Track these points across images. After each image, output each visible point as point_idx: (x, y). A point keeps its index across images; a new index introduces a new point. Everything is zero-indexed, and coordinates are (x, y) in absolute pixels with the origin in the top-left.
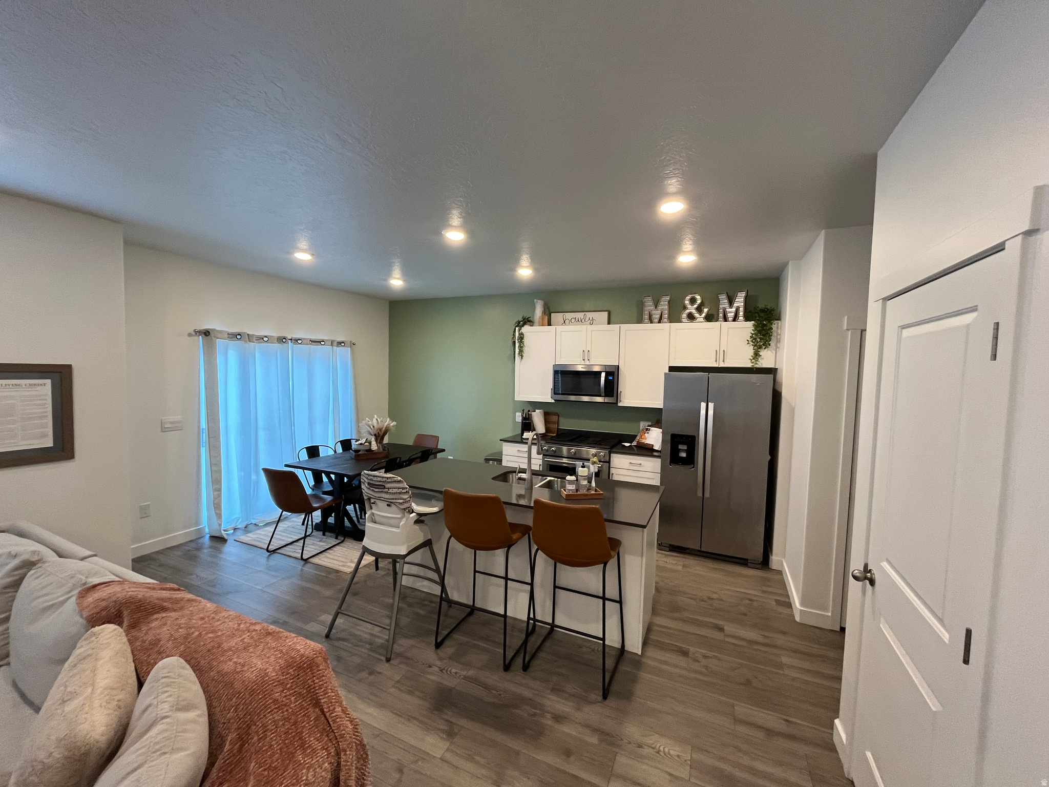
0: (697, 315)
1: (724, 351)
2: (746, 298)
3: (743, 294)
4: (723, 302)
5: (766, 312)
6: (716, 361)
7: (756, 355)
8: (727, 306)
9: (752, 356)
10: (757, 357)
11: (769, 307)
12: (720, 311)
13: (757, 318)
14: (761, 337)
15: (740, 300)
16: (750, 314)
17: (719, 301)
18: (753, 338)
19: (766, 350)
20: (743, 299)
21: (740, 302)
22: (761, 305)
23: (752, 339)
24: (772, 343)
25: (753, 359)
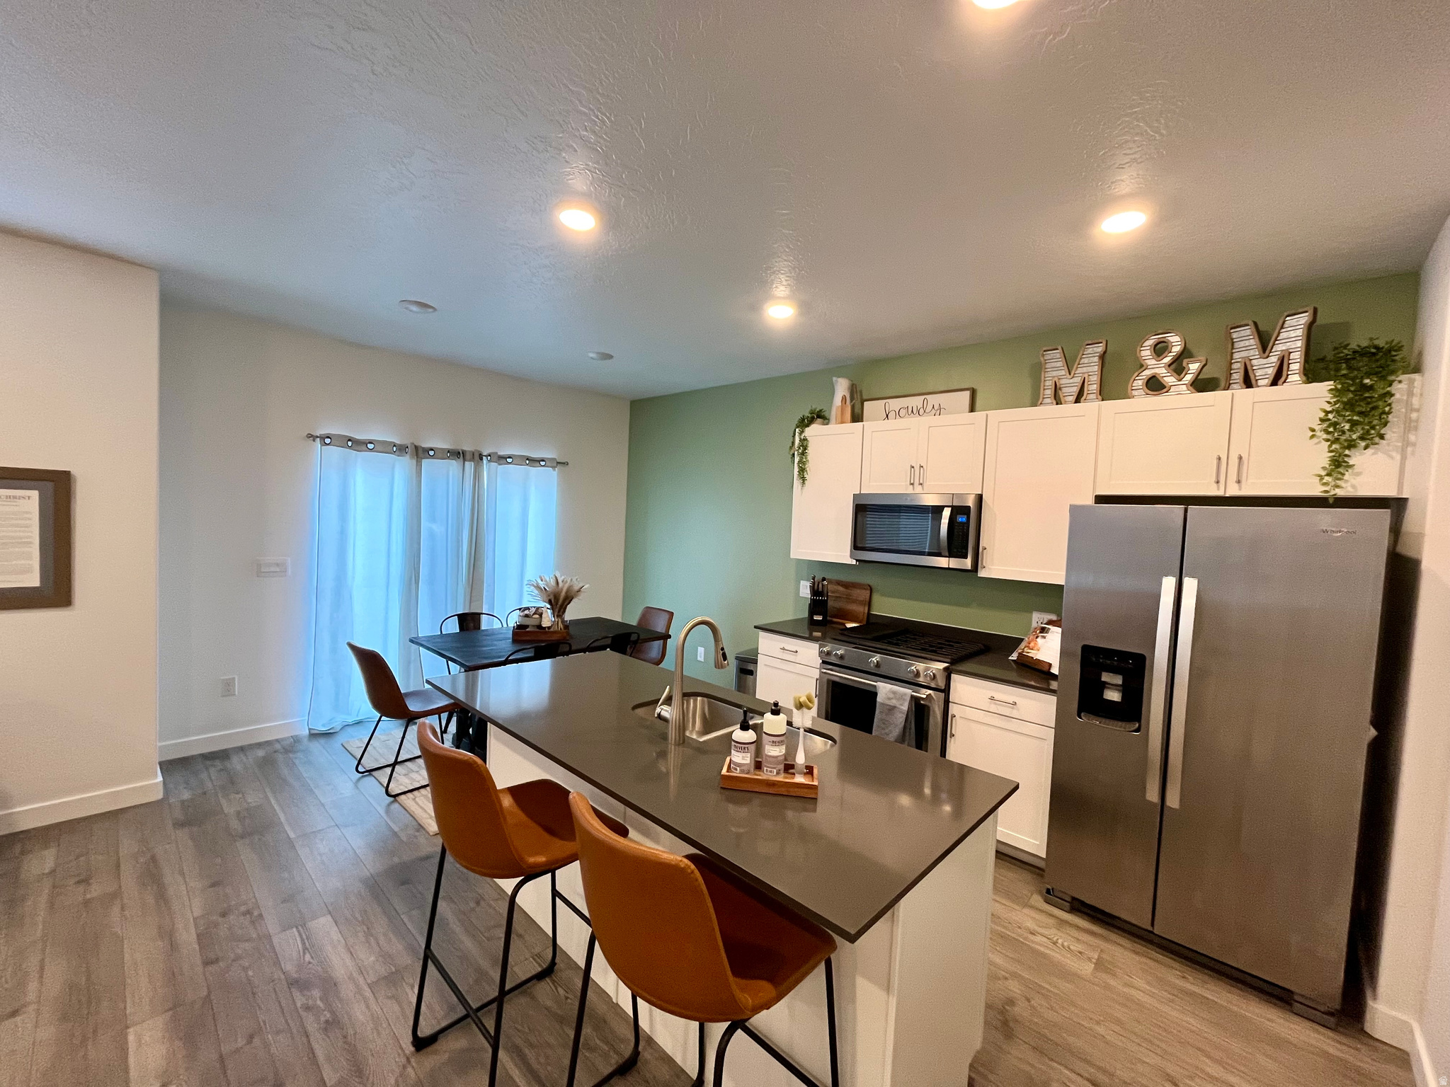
0: (1170, 380)
1: (1240, 458)
2: (1310, 327)
3: (1303, 319)
4: (1242, 344)
5: (1374, 354)
6: (1218, 482)
7: (1338, 464)
8: (1255, 353)
9: (1324, 468)
10: (1341, 470)
11: (1381, 343)
12: (1235, 366)
13: (1344, 372)
14: (1355, 418)
15: (1293, 334)
16: (1321, 365)
17: (1233, 343)
18: (1330, 426)
19: (1369, 451)
20: (1299, 332)
21: (1292, 336)
22: (1359, 340)
23: (1325, 425)
24: (1392, 433)
25: (1328, 475)
